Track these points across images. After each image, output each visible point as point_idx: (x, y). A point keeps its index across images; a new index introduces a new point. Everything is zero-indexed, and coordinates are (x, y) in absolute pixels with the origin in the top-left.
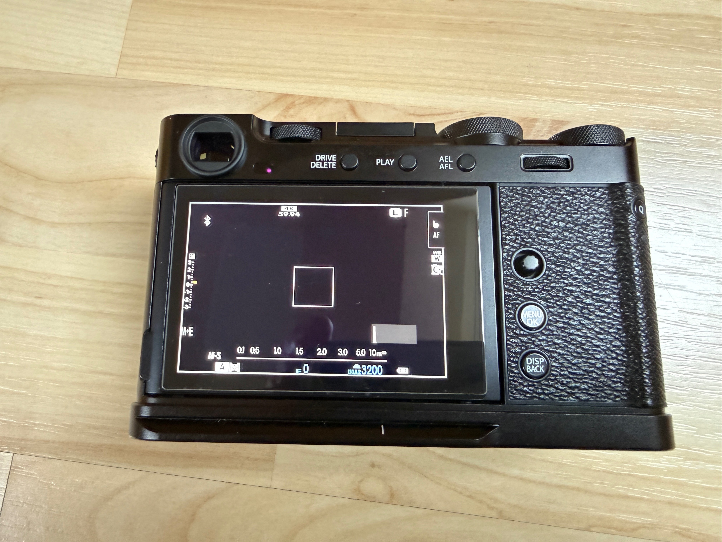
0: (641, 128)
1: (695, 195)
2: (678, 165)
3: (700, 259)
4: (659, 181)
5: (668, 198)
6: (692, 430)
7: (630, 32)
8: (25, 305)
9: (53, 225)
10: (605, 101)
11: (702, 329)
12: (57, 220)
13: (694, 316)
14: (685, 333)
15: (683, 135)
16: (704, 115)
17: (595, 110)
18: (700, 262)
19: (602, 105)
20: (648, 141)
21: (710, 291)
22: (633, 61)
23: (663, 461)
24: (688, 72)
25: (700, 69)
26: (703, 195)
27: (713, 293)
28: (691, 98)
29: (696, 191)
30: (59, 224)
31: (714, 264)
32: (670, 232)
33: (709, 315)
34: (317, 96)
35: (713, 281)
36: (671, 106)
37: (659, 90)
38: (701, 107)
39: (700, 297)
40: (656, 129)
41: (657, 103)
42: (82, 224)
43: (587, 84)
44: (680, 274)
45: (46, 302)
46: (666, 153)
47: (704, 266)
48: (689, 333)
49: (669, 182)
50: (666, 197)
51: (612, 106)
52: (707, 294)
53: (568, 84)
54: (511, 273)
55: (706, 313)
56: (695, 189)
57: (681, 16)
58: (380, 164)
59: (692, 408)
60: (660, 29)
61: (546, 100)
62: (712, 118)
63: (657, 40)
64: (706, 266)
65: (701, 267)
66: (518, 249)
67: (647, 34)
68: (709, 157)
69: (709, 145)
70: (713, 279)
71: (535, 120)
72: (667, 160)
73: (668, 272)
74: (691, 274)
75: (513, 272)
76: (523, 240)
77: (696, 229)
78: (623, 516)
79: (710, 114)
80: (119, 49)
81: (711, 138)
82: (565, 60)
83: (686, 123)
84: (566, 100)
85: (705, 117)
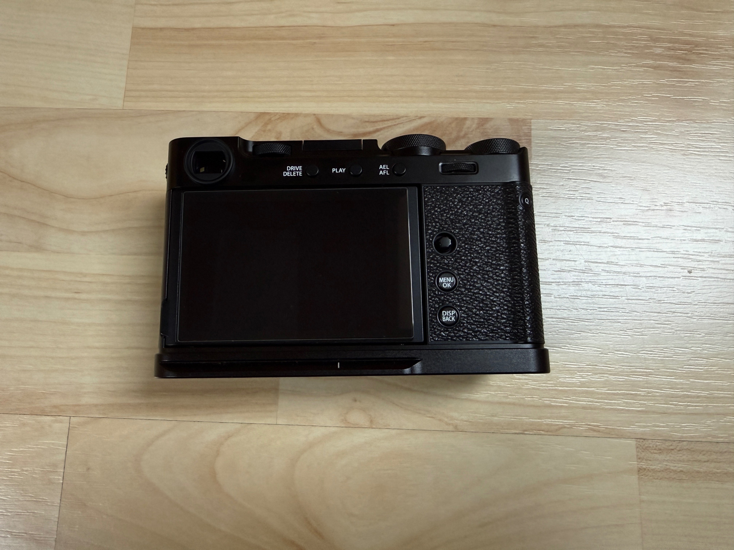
0: (549, 119)
1: (593, 169)
2: (579, 147)
3: (599, 220)
4: (565, 160)
5: (573, 173)
6: (598, 351)
7: (537, 42)
8: (67, 299)
9: (84, 233)
10: (520, 99)
11: (604, 274)
12: (86, 229)
13: (596, 264)
14: (590, 278)
15: (582, 123)
16: (598, 105)
17: (512, 108)
18: (599, 222)
19: (519, 103)
20: (555, 130)
21: (607, 244)
22: (541, 66)
23: (578, 376)
24: (583, 71)
25: (593, 69)
26: (599, 169)
27: (610, 245)
28: (587, 92)
29: (594, 166)
30: (88, 232)
31: (610, 222)
32: (575, 200)
33: (608, 263)
34: (289, 112)
35: (610, 236)
36: (572, 100)
37: (561, 88)
38: (595, 99)
39: (601, 249)
40: (561, 120)
41: (560, 99)
42: (107, 231)
43: (505, 87)
44: (585, 232)
45: (83, 296)
46: (570, 138)
47: (602, 225)
48: (593, 278)
49: (573, 160)
50: (571, 173)
51: (525, 103)
52: (605, 246)
53: (490, 88)
54: (432, 250)
55: (606, 262)
56: (593, 165)
57: (576, 26)
58: (335, 172)
59: (597, 335)
60: (560, 38)
61: (473, 103)
62: (604, 107)
63: (559, 47)
64: (604, 225)
65: (600, 226)
66: (437, 233)
67: (550, 43)
68: (603, 138)
69: (603, 129)
70: (609, 234)
71: (465, 119)
72: (570, 143)
73: (575, 231)
74: (593, 232)
75: (433, 249)
76: (441, 225)
77: (595, 197)
78: (548, 421)
79: (602, 104)
80: (123, 85)
81: (604, 123)
82: (487, 69)
83: (584, 113)
84: (488, 101)
85: (599, 107)
